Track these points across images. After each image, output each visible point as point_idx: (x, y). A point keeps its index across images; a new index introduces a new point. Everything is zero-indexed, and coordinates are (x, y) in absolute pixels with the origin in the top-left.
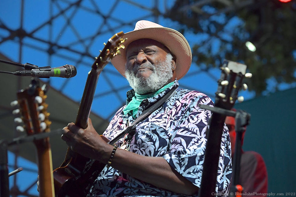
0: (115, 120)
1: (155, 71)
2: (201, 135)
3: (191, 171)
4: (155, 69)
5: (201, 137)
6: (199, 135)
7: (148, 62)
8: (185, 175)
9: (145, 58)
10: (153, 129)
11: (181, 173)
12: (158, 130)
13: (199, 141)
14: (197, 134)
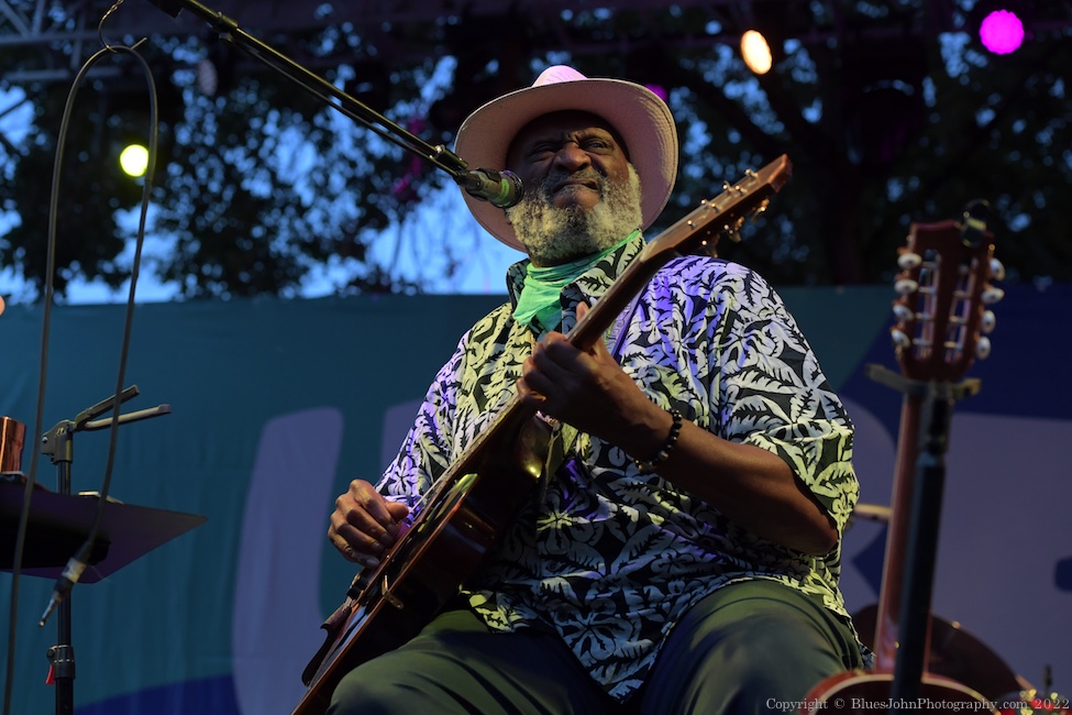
0: (479, 356)
1: (605, 195)
2: (805, 385)
3: (827, 479)
4: (606, 188)
5: (808, 389)
6: (801, 385)
7: (590, 171)
8: (816, 489)
9: (587, 159)
10: (653, 379)
11: (807, 483)
12: (668, 382)
13: (809, 404)
14: (796, 383)
